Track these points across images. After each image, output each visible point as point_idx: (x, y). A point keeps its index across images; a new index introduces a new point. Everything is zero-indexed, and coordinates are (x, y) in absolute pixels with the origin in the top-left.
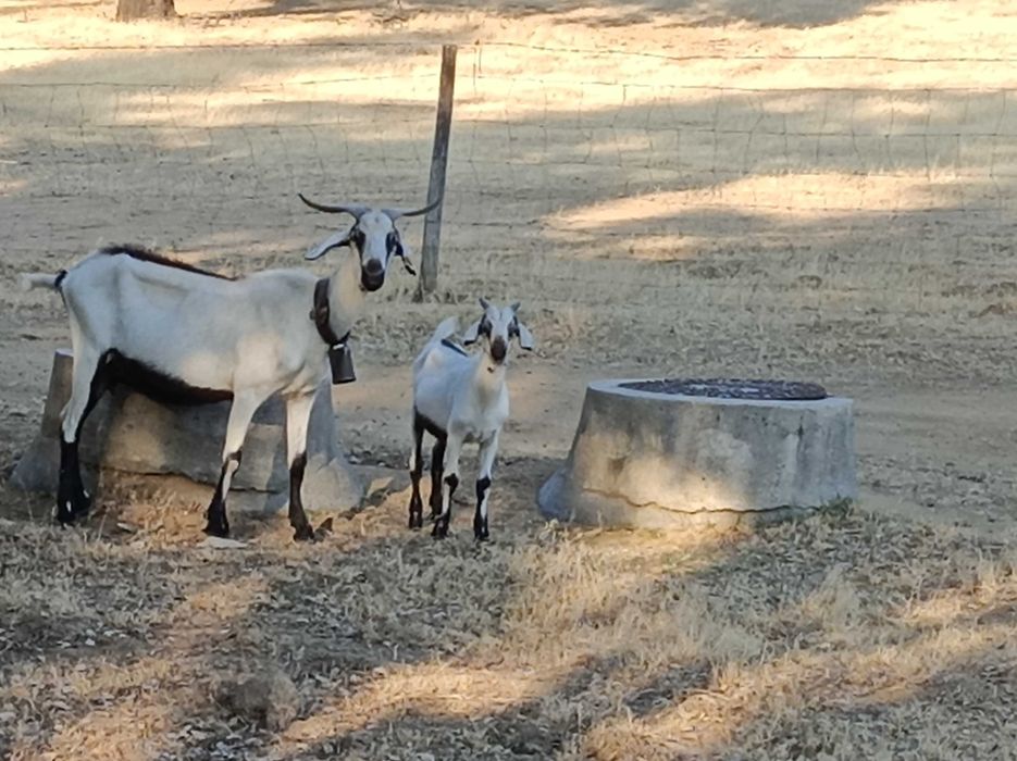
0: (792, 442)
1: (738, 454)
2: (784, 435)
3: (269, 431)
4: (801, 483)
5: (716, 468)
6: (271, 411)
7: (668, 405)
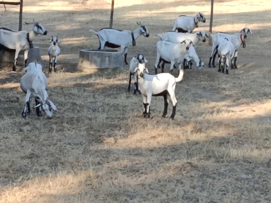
0: (107, 58)
1: (99, 60)
2: (106, 57)
3: (21, 56)
4: (109, 64)
5: (95, 62)
6: (22, 52)
7: (88, 52)
